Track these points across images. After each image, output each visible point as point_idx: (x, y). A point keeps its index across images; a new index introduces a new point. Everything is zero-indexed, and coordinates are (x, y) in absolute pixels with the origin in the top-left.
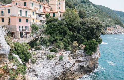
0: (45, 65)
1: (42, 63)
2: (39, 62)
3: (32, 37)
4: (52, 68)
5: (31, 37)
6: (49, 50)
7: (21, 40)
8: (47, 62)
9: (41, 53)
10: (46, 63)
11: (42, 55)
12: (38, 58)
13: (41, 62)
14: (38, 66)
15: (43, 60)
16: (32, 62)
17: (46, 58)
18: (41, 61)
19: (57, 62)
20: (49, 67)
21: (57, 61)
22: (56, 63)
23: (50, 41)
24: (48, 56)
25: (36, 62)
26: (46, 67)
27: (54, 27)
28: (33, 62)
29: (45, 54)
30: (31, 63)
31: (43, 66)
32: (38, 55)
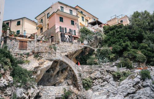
0: (110, 91)
1: (104, 88)
2: (98, 87)
3: (82, 43)
4: (130, 95)
5: (80, 43)
6: (115, 67)
7: (62, 44)
8: (115, 85)
9: (99, 70)
10: (114, 87)
11: (103, 74)
12: (95, 79)
13: (101, 86)
14: (97, 93)
15: (106, 82)
16: (83, 84)
17: (112, 78)
18: (102, 84)
19: (138, 82)
20: (119, 92)
21: (136, 80)
22: (136, 84)
23: (114, 52)
24: (116, 74)
25: (93, 87)
26: (114, 94)
27: (118, 34)
28: (86, 85)
29: (108, 71)
30: (82, 87)
31: (108, 93)
32: (95, 74)
